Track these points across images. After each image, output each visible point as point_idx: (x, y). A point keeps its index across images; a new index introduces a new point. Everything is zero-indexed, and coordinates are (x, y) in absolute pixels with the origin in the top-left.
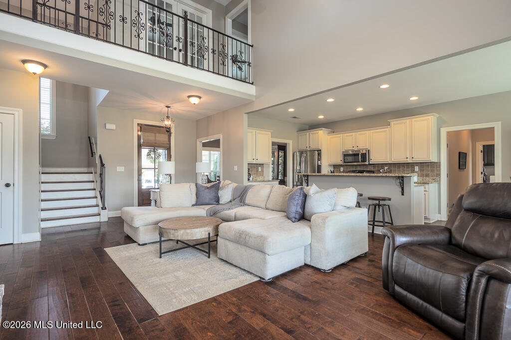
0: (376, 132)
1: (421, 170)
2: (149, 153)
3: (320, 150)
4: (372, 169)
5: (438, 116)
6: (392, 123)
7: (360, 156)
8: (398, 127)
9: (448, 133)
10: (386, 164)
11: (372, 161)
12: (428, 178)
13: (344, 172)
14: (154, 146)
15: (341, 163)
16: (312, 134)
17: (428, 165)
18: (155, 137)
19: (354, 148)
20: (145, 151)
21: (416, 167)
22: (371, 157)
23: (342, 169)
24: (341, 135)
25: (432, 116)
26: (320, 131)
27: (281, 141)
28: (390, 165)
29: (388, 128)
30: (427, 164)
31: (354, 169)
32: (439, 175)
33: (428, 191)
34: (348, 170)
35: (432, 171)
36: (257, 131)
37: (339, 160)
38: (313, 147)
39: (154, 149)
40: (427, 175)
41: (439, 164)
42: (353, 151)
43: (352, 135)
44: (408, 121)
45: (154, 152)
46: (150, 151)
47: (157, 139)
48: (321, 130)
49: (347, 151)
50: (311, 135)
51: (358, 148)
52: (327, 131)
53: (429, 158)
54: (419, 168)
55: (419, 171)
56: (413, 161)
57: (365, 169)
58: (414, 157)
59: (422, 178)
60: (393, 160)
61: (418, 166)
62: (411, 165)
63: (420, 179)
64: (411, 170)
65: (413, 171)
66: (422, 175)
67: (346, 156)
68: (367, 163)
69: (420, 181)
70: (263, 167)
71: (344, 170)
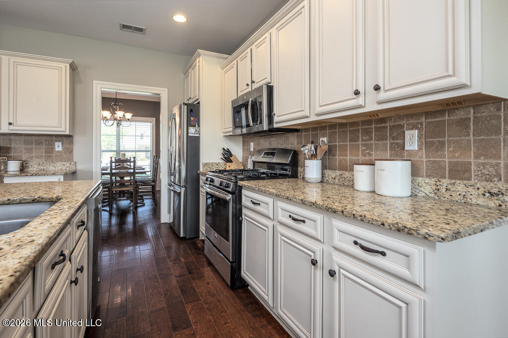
1: (431, 143)
11: (276, 118)
12: (460, 187)
16: (193, 68)
19: (249, 89)
22: (276, 108)
24: (235, 61)
26: (198, 59)
35: (487, 150)
40: (460, 172)
48: (200, 56)
51: (255, 85)
52: (219, 58)
53: (454, 75)
54: (420, 137)
55: (420, 149)
56: (380, 103)
57: (283, 147)
58: (381, 85)
59: (432, 181)
60: (319, 110)
61: (417, 128)
62: (392, 128)
63: (427, 186)
64: (391, 144)
65: (398, 152)
66: (436, 172)
67: (237, 110)
68: (265, 127)
69: (427, 197)
70: (72, 143)
71: (254, 149)
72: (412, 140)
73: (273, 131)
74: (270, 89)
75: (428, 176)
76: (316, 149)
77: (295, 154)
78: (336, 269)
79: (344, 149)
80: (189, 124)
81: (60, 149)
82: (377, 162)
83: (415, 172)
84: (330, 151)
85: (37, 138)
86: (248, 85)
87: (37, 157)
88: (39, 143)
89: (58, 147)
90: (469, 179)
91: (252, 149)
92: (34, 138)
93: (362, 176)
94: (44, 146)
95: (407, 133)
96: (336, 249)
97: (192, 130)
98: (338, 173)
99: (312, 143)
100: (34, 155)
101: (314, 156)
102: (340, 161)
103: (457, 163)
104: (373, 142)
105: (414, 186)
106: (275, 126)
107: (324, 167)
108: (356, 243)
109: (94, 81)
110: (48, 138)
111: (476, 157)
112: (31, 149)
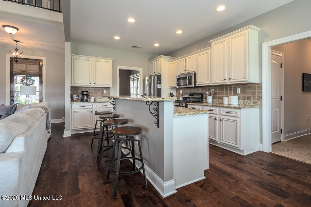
1: (243, 92)
2: (23, 79)
3: (160, 75)
5: (260, 29)
6: (213, 44)
7: (187, 79)
8: (218, 47)
11: (197, 83)
12: (249, 102)
14: (27, 74)
15: (175, 86)
17: (249, 87)
18: (27, 67)
19: (185, 72)
20: (19, 78)
22: (198, 80)
24: (177, 61)
25: (249, 30)
29: (209, 49)
30: (249, 85)
32: (260, 98)
33: (240, 118)
35: (254, 93)
36: (96, 59)
37: (174, 83)
38: (157, 72)
39: (27, 77)
40: (249, 98)
41: (260, 85)
42: (183, 75)
43: (183, 60)
44: (226, 39)
45: (27, 79)
46: (24, 78)
47: (28, 69)
48: (161, 57)
49: (180, 75)
50: (155, 62)
51: (188, 71)
52: (167, 58)
53: (246, 79)
54: (240, 90)
55: (240, 93)
56: (231, 82)
57: (196, 92)
58: (231, 78)
59: (243, 101)
60: (213, 82)
61: (240, 88)
62: (234, 87)
63: (242, 102)
64: (233, 92)
65: (235, 94)
66: (244, 98)
67: (179, 79)
68: (193, 86)
69: (242, 105)
70: (109, 90)
71: (182, 93)
72: (238, 91)
73: (195, 87)
74: (195, 74)
75: (242, 100)
76: (210, 93)
77: (202, 95)
78: (222, 119)
79: (219, 93)
80: (158, 83)
81: (106, 93)
82: (230, 96)
83: (239, 99)
84: (215, 94)
85: (98, 88)
86: (184, 71)
87: (98, 96)
88: (99, 90)
89: (105, 92)
90: (251, 100)
91: (181, 93)
92: (97, 88)
93: (226, 100)
94: (101, 92)
95: (237, 89)
96: (221, 115)
97: (158, 86)
98: (218, 100)
99: (209, 91)
100: (97, 95)
101: (210, 95)
102: (218, 97)
103: (248, 96)
104: (228, 91)
105: (239, 102)
106: (196, 86)
107: (213, 99)
108: (226, 112)
109: (117, 66)
110: (102, 88)
111: (252, 95)
112: (96, 93)
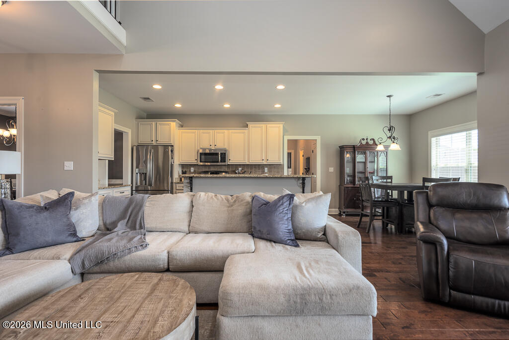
0: (235, 133)
1: (270, 171)
3: (173, 146)
4: (226, 170)
6: (250, 126)
7: (219, 155)
8: (256, 129)
9: (289, 140)
10: (240, 165)
11: (230, 161)
13: (195, 172)
15: (194, 162)
16: (161, 124)
19: (211, 147)
21: (265, 169)
22: (230, 157)
23: (192, 170)
24: (196, 131)
25: (282, 125)
26: (172, 123)
27: (121, 128)
28: (244, 166)
29: (246, 129)
30: (274, 166)
31: (207, 170)
34: (200, 170)
35: (278, 172)
37: (193, 159)
38: (163, 140)
41: (283, 166)
42: (210, 150)
43: (209, 133)
44: (263, 125)
48: (175, 122)
49: (204, 149)
50: (159, 126)
51: (216, 147)
60: (251, 161)
86: (211, 145)
97: (172, 160)
